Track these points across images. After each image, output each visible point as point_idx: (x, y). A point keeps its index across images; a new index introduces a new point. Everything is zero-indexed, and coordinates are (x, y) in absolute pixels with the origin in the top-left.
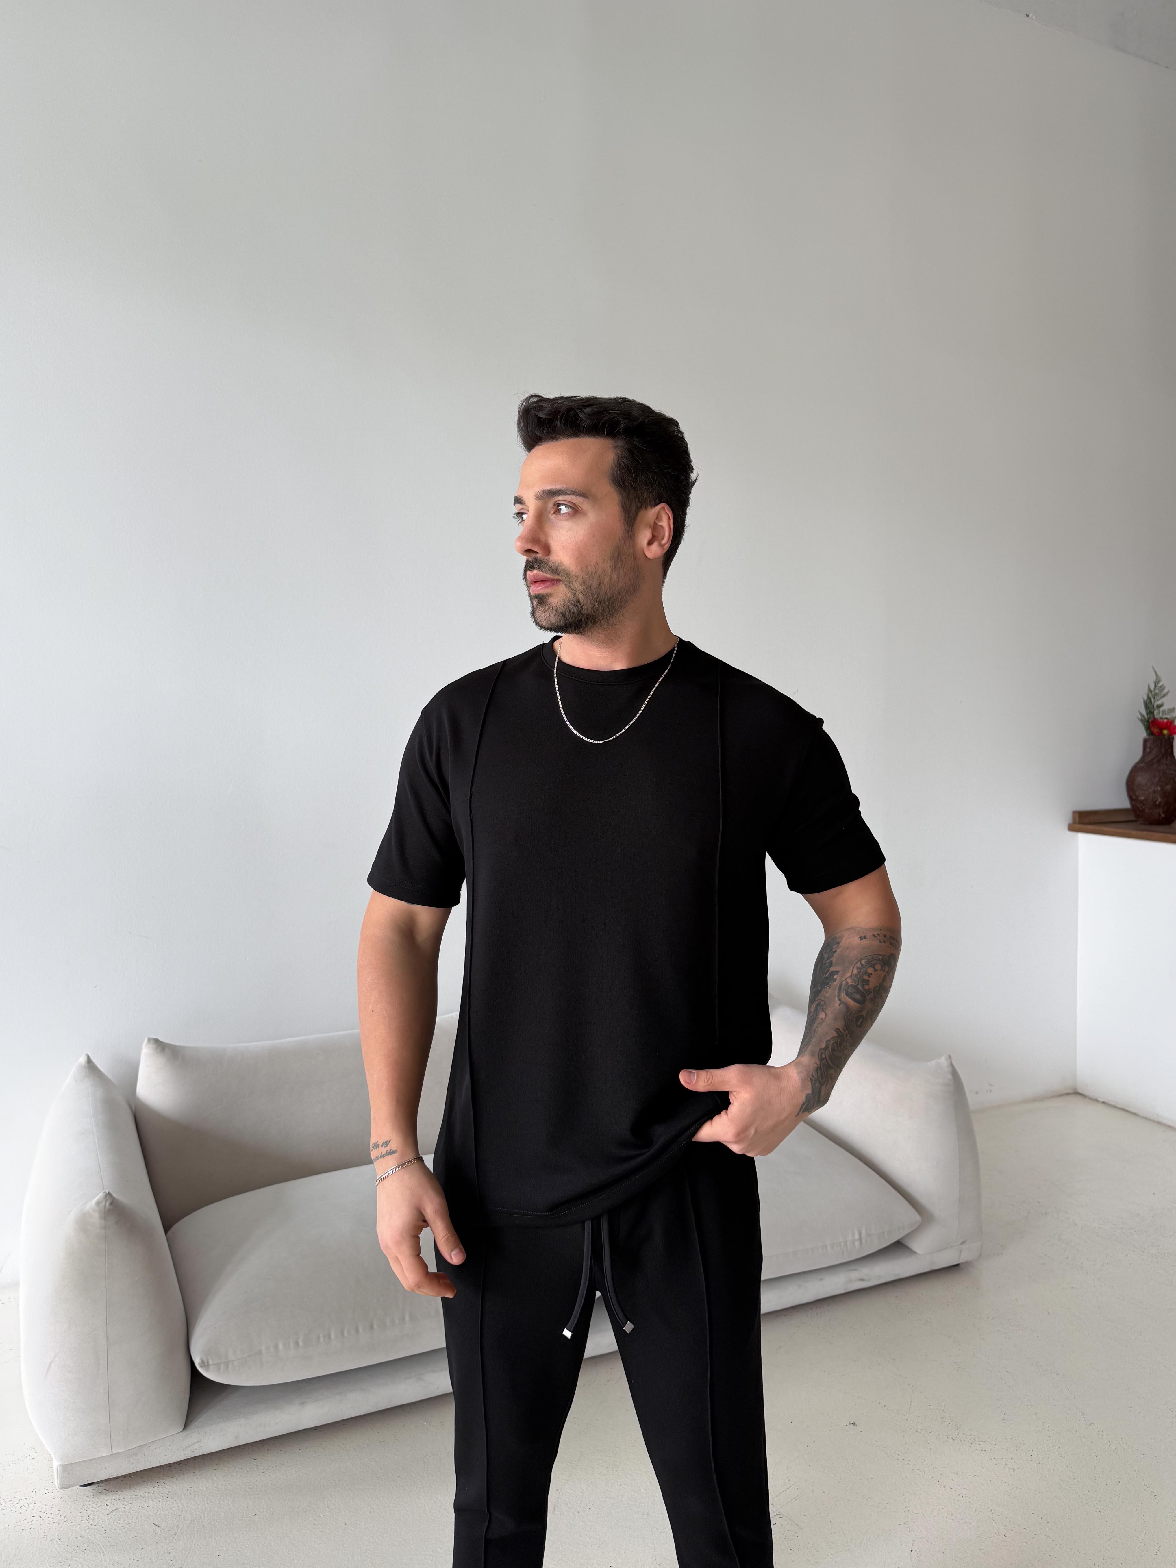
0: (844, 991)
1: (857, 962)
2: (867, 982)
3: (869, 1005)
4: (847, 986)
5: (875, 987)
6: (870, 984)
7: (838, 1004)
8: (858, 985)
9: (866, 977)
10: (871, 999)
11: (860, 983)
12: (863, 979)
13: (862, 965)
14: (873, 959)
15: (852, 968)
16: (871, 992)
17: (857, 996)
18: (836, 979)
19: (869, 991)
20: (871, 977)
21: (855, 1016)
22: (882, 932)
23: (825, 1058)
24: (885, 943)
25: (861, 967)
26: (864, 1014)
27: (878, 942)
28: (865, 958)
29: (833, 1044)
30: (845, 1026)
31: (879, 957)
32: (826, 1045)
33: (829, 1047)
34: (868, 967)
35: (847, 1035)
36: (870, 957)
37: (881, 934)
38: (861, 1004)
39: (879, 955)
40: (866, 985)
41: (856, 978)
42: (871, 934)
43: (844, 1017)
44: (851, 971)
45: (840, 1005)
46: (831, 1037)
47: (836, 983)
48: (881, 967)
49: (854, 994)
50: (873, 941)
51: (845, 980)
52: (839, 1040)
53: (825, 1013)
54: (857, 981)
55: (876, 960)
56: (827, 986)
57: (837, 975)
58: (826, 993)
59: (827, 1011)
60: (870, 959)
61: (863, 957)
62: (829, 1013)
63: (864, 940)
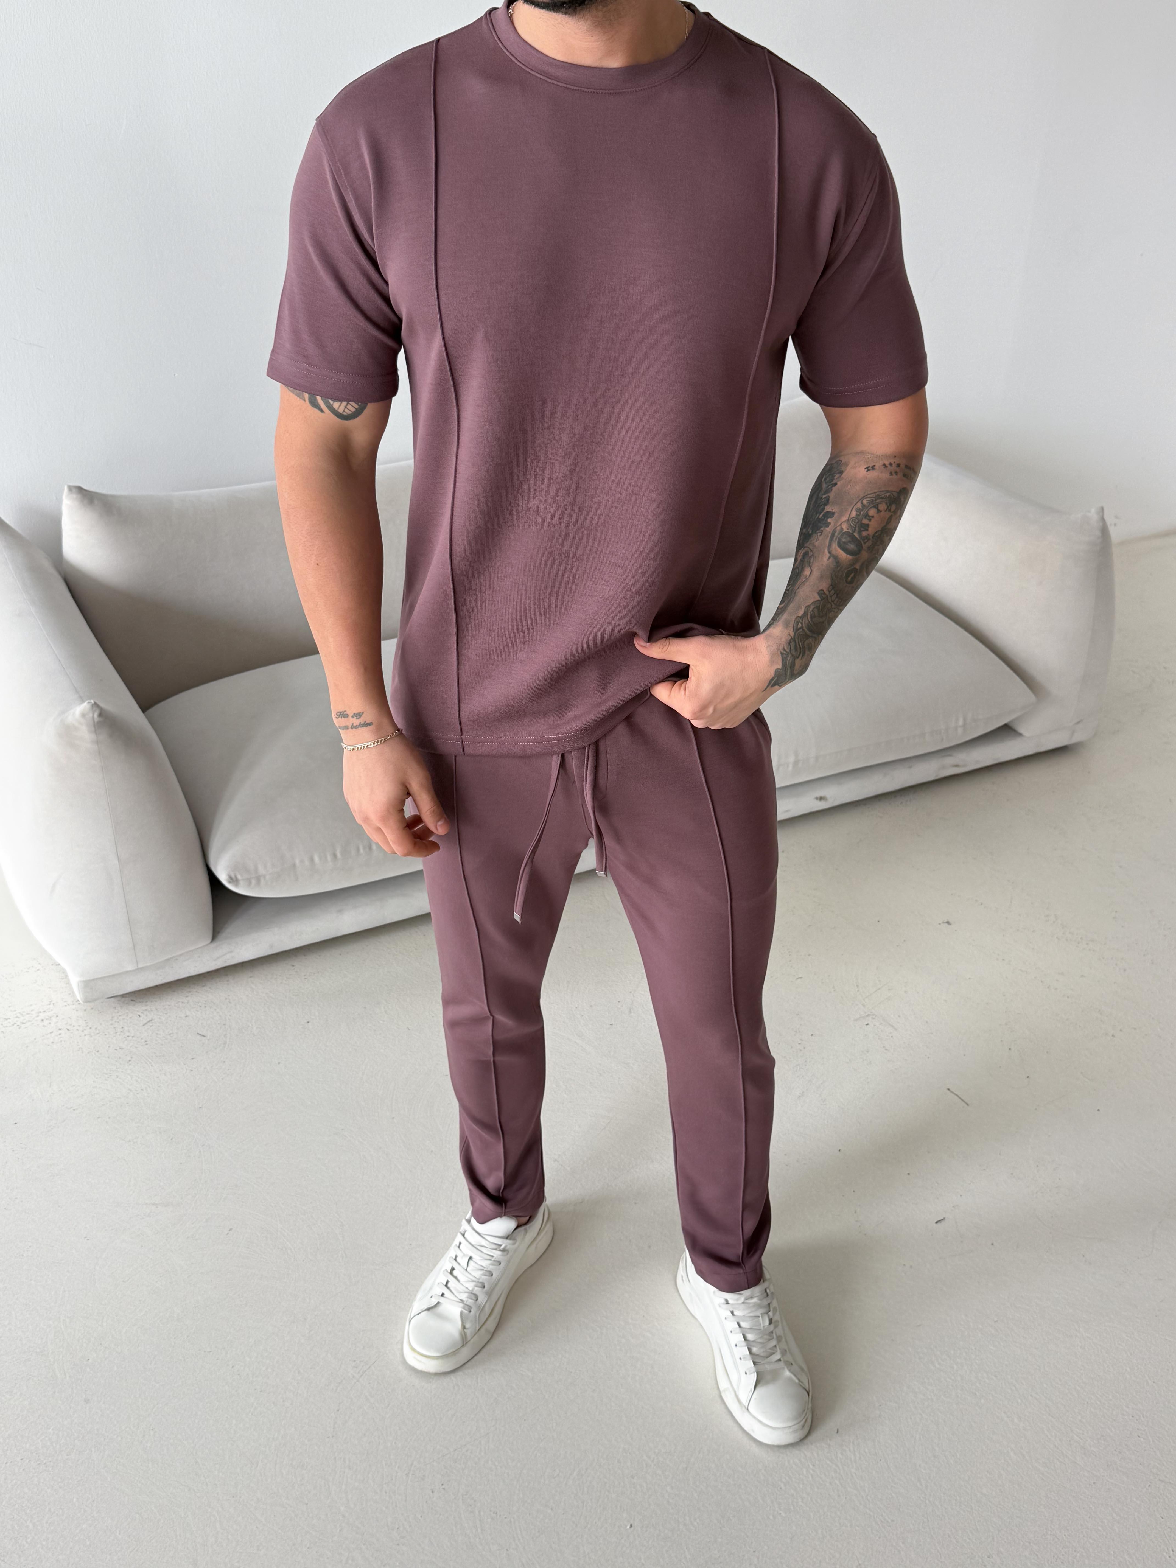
0: (837, 541)
1: (858, 502)
2: (866, 527)
3: (865, 555)
4: (842, 533)
5: (875, 533)
6: (870, 529)
7: (828, 557)
8: (854, 532)
9: (865, 521)
10: (869, 548)
11: (857, 529)
12: (862, 524)
13: (863, 506)
14: (878, 497)
15: (850, 509)
16: (870, 539)
17: (852, 546)
18: (830, 523)
19: (867, 538)
20: (873, 520)
21: (846, 571)
22: (895, 461)
23: (802, 628)
24: (897, 475)
25: (861, 508)
26: (858, 566)
27: (889, 474)
28: (869, 496)
29: (813, 610)
30: (832, 585)
31: (886, 494)
32: (805, 612)
33: (807, 615)
34: (871, 508)
35: (832, 596)
36: (877, 494)
37: (894, 463)
38: (856, 555)
39: (887, 491)
40: (864, 531)
41: (853, 523)
42: (881, 463)
43: (832, 575)
44: (849, 513)
45: (829, 558)
46: (811, 601)
47: (829, 529)
48: (886, 507)
49: (849, 544)
50: (882, 472)
51: (841, 525)
52: (821, 604)
53: (811, 569)
54: (854, 527)
55: (882, 498)
56: (818, 531)
57: (832, 517)
58: (816, 541)
59: (813, 566)
60: (875, 498)
61: (866, 495)
62: (815, 570)
63: (871, 472)
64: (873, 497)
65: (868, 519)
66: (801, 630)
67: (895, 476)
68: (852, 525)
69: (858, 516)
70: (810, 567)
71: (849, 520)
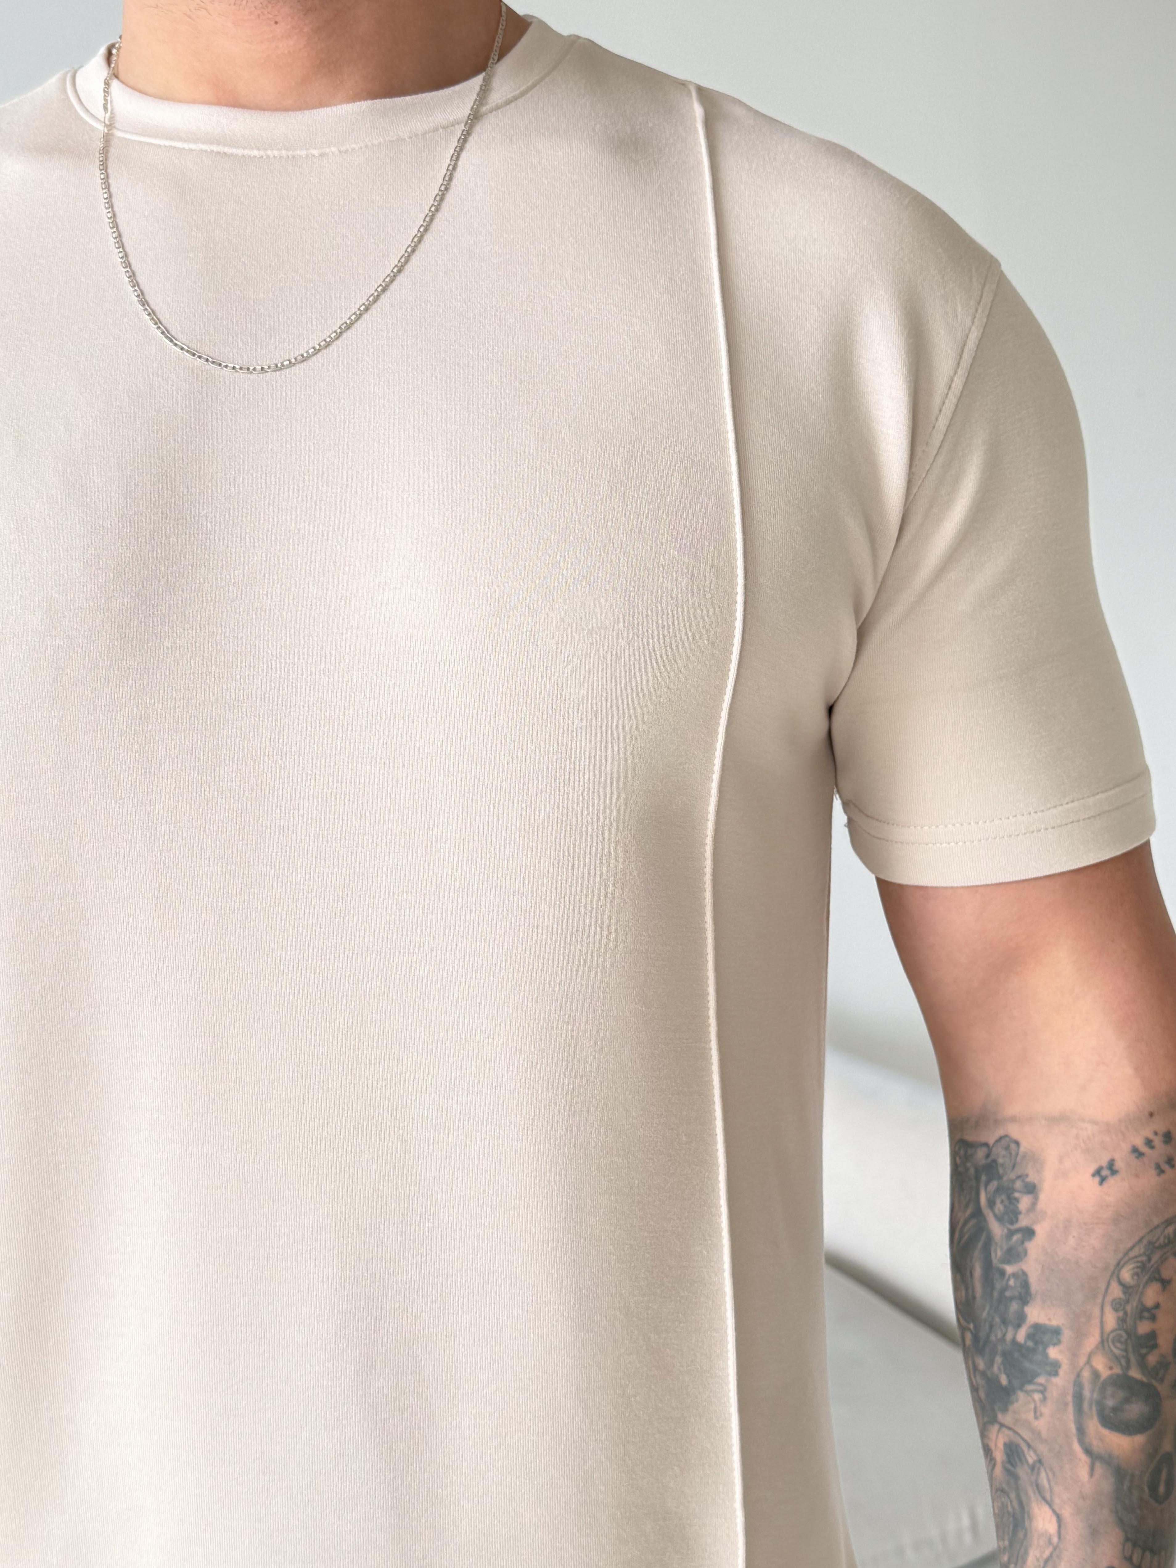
0: (1094, 1408)
1: (1108, 1283)
2: (1150, 1341)
3: (1171, 1409)
6: (1161, 1341)
7: (1089, 1469)
8: (1128, 1367)
9: (1144, 1328)
10: (1174, 1385)
11: (1133, 1358)
12: (1138, 1337)
13: (1125, 1287)
14: (1152, 1247)
15: (1097, 1311)
16: (1169, 1364)
17: (1136, 1409)
18: (1057, 1362)
19: (1162, 1367)
20: (1160, 1314)
21: (1146, 1478)
22: (1156, 1127)
24: (1172, 1166)
25: (1121, 1295)
26: (1166, 1446)
27: (1153, 1172)
28: (1132, 1254)
30: (1127, 1540)
31: (1166, 1232)
34: (1146, 1284)
36: (1145, 1241)
37: (1156, 1133)
38: (1151, 1426)
39: (1166, 1221)
40: (1148, 1353)
41: (1118, 1345)
42: (1126, 1147)
43: (1116, 1511)
44: (1097, 1321)
45: (1092, 1468)
47: (1061, 1383)
49: (1126, 1406)
50: (1137, 1176)
51: (1088, 1362)
53: (1054, 1512)
54: (1125, 1354)
55: (1161, 1247)
56: (1029, 1387)
57: (1058, 1343)
58: (1036, 1418)
59: (1057, 1501)
60: (1144, 1254)
61: (1121, 1255)
62: (1067, 1513)
63: (1112, 1181)
64: (1140, 1255)
65: (1147, 1319)
67: (1169, 1173)
68: (1116, 1351)
69: (1122, 1320)
70: (1050, 1504)
71: (1105, 1336)
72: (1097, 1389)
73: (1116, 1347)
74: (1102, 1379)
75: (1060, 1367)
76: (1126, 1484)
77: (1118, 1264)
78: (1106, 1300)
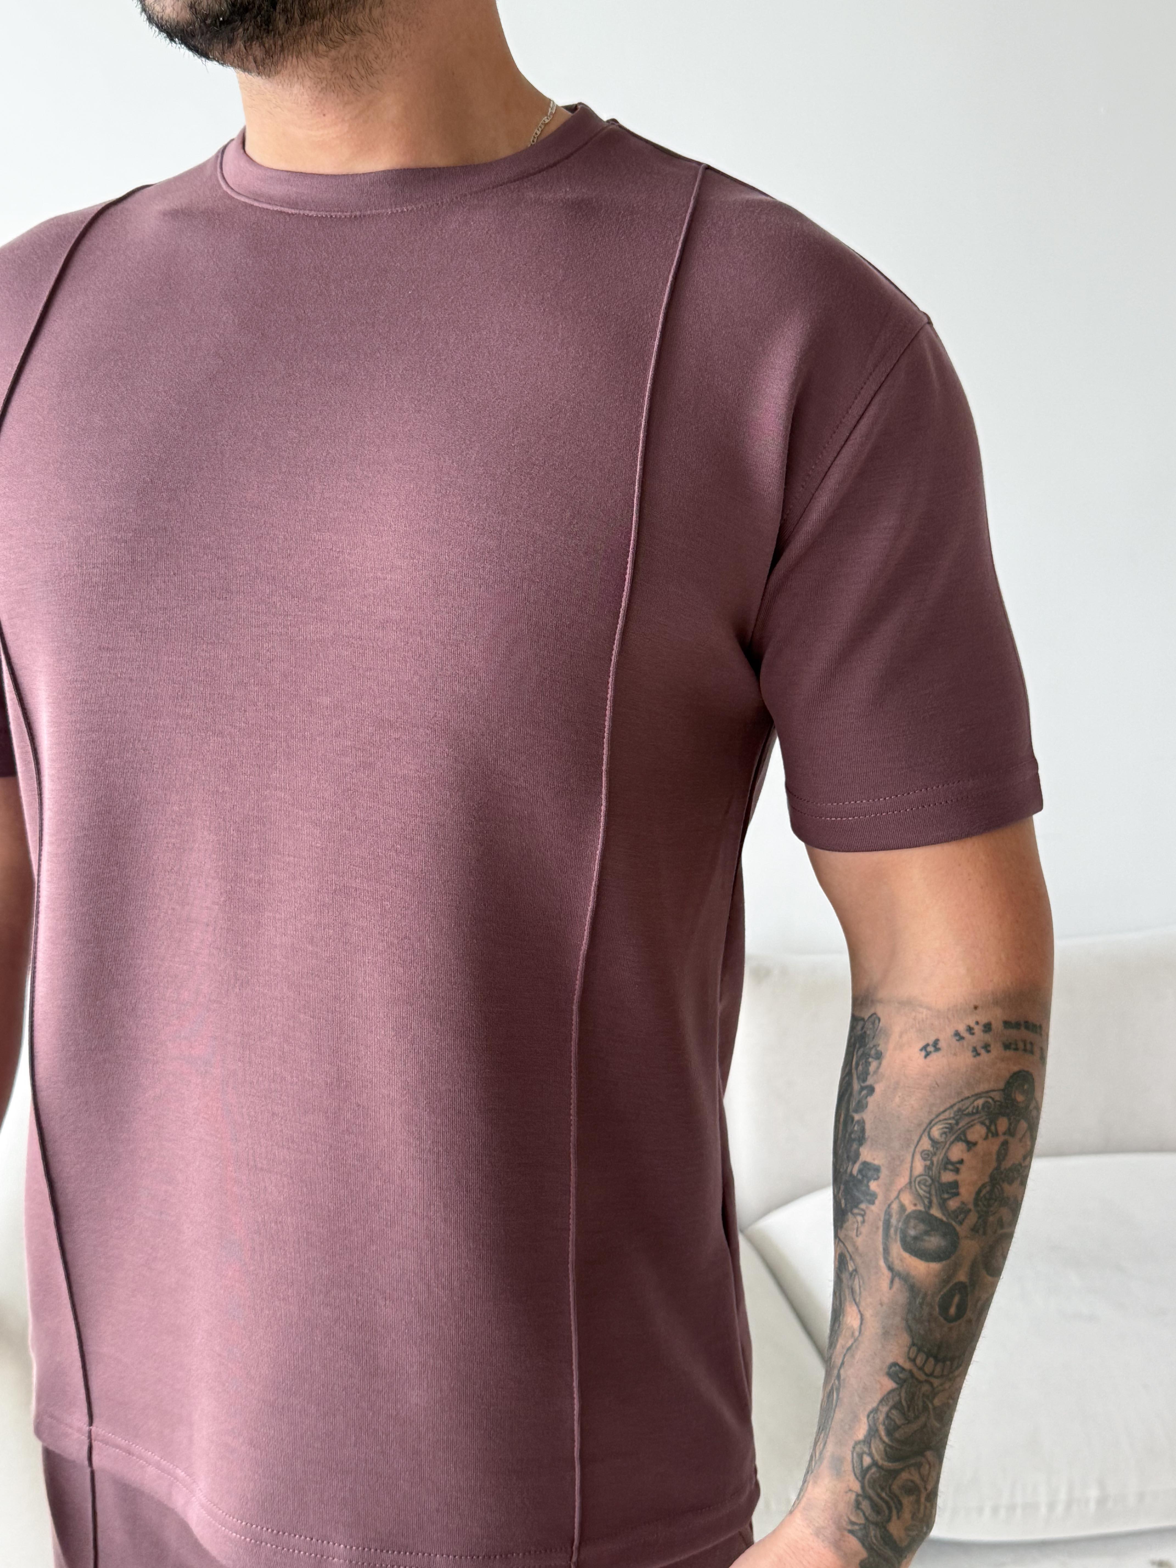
1: (921, 1137)
2: (953, 1189)
3: (970, 1247)
4: (904, 1217)
5: (978, 1192)
6: (963, 1190)
7: (888, 1282)
8: (930, 1206)
9: (948, 1177)
10: (974, 1229)
11: (935, 1200)
12: (941, 1184)
13: (934, 1142)
14: (961, 1113)
15: (909, 1158)
16: (970, 1210)
17: (934, 1242)
18: (874, 1190)
19: (963, 1211)
20: (963, 1168)
21: (937, 1299)
22: (978, 1018)
23: (875, 1463)
24: (988, 1051)
25: (931, 1149)
26: (962, 1276)
27: (970, 1054)
28: (942, 1117)
29: (888, 1416)
30: (913, 1344)
31: (976, 1103)
32: (869, 1425)
33: (877, 1430)
34: (952, 1143)
35: (924, 1365)
36: (955, 1108)
37: (977, 1023)
38: (948, 1257)
39: (976, 1095)
40: (949, 1199)
41: (923, 1187)
42: (950, 1031)
43: (907, 1321)
44: (908, 1165)
45: (892, 1282)
46: (878, 1397)
47: (875, 1210)
48: (983, 1130)
49: (926, 1238)
50: (955, 1054)
51: (898, 1197)
52: (903, 1395)
53: (860, 1311)
54: (928, 1195)
55: (968, 1115)
56: (856, 1211)
57: (877, 1179)
58: (857, 1236)
59: (863, 1304)
60: (953, 1118)
61: (933, 1116)
62: (868, 1314)
63: (934, 1056)
64: (950, 1119)
65: (951, 1170)
66: (874, 1470)
67: (984, 1056)
68: (921, 1192)
69: (928, 1168)
70: (857, 1305)
71: (913, 1179)
72: (902, 1220)
73: (921, 1189)
74: (907, 1213)
75: (876, 1198)
76: (919, 1300)
77: (930, 1123)
78: (917, 1150)
